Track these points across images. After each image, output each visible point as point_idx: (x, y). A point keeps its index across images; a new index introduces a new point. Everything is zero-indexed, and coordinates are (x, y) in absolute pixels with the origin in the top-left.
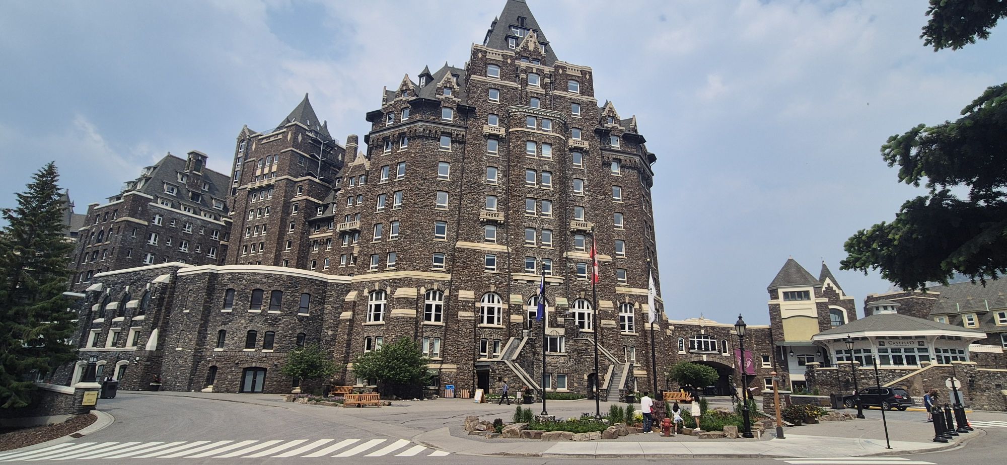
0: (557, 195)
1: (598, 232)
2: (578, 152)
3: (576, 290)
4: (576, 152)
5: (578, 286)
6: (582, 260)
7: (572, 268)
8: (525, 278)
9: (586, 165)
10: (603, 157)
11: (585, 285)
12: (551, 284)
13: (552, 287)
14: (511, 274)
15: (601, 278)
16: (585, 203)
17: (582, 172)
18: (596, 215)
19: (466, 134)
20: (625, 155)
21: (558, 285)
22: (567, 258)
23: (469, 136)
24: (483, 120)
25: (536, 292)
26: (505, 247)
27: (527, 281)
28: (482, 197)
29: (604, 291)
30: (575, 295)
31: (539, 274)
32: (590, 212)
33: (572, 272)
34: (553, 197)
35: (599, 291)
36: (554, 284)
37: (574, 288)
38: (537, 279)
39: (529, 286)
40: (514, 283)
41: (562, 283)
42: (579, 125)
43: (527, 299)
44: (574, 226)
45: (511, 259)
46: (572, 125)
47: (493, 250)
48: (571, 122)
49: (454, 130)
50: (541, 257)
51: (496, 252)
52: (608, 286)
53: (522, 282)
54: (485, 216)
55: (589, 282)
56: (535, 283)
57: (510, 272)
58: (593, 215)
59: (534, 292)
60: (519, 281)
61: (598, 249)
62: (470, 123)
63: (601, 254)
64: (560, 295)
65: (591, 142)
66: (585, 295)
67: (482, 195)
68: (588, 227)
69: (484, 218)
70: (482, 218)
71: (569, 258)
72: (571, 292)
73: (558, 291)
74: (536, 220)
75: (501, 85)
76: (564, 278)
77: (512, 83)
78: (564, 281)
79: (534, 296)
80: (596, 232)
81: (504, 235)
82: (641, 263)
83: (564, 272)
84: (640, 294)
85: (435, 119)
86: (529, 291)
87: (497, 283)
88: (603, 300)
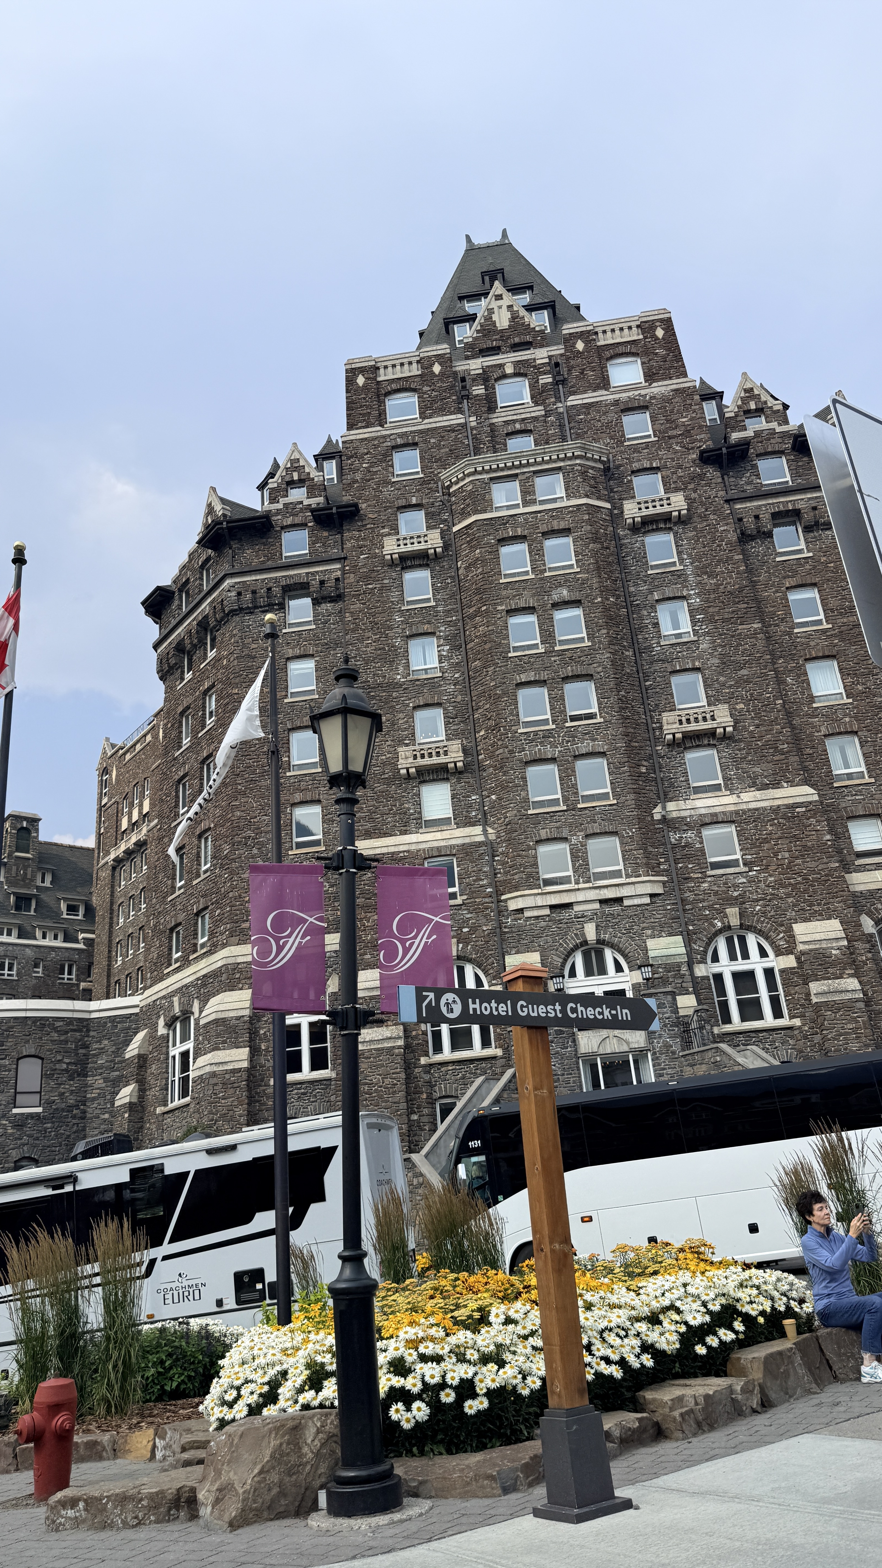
0: (605, 656)
1: (757, 726)
2: (658, 530)
3: (710, 907)
4: (653, 530)
5: (716, 893)
6: (715, 815)
7: (688, 845)
8: (540, 901)
9: (690, 555)
10: (740, 520)
11: (736, 886)
12: (627, 903)
13: (630, 912)
14: (503, 897)
15: (787, 855)
16: (699, 658)
17: (679, 576)
18: (742, 682)
19: (343, 574)
20: (809, 496)
21: (647, 900)
22: (664, 819)
23: (351, 578)
24: (383, 527)
25: (583, 935)
26: (478, 830)
27: (552, 907)
28: (401, 715)
29: (806, 891)
30: (709, 920)
31: (584, 882)
32: (722, 679)
33: (687, 858)
34: (595, 665)
35: (789, 895)
36: (637, 901)
37: (704, 901)
38: (580, 896)
39: (559, 920)
40: (516, 920)
41: (660, 895)
42: (651, 460)
43: (561, 960)
44: (675, 726)
45: (496, 858)
46: (631, 466)
47: (443, 843)
48: (627, 459)
49: (313, 574)
50: (582, 833)
51: (452, 847)
52: (819, 876)
53: (536, 913)
54: (411, 760)
55: (750, 873)
56: (577, 908)
57: (498, 893)
58: (733, 683)
59: (576, 935)
60: (527, 914)
61: (765, 774)
62: (348, 545)
63: (776, 785)
64: (661, 930)
65: (695, 491)
66: (741, 915)
67: (402, 712)
68: (719, 720)
69: (408, 766)
70: (404, 766)
71: (673, 818)
72: (694, 916)
73: (652, 920)
74: (553, 737)
75: (421, 431)
76: (665, 878)
77: (450, 417)
78: (665, 886)
79: (582, 946)
80: (751, 728)
81: (473, 798)
83: (662, 860)
85: (263, 562)
86: (564, 935)
87: (465, 930)
88: (806, 920)
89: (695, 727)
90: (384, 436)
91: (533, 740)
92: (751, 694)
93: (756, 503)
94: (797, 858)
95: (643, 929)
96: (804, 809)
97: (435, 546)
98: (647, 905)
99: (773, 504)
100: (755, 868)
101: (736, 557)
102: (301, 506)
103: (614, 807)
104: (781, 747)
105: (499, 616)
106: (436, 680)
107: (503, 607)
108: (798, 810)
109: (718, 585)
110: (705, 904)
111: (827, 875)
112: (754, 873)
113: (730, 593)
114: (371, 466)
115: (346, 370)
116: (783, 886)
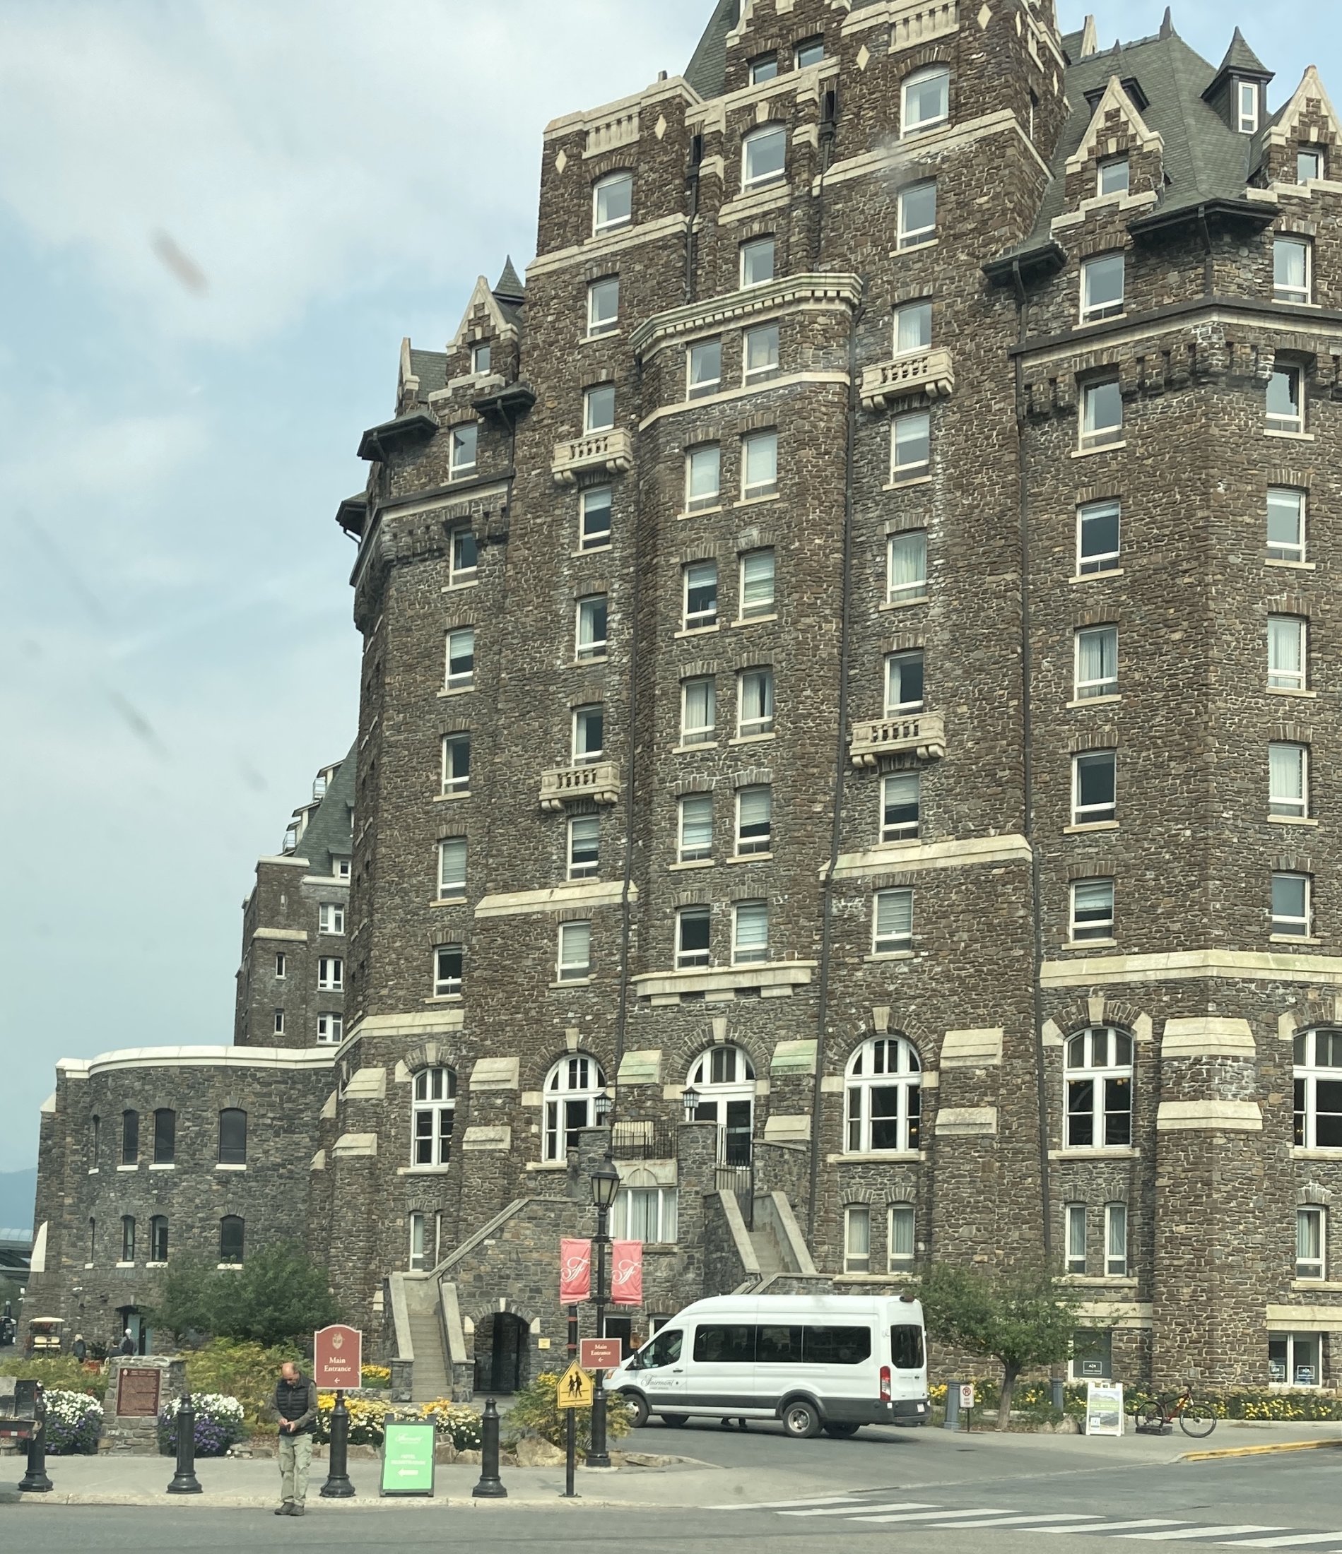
0: (791, 636)
1: (978, 741)
2: (911, 411)
3: (857, 1005)
4: (904, 412)
5: (869, 986)
6: (893, 876)
7: (851, 918)
8: (668, 987)
9: (944, 454)
10: (1028, 387)
11: (894, 977)
12: (764, 994)
13: (767, 1006)
14: (634, 979)
15: (965, 936)
16: (925, 630)
17: (924, 494)
18: (973, 670)
19: (509, 501)
20: (1137, 337)
21: (789, 991)
22: (831, 882)
23: (518, 508)
24: (562, 423)
25: (711, 1032)
26: (618, 886)
27: (684, 995)
28: (556, 720)
29: (975, 987)
30: (853, 1021)
31: (720, 965)
32: (948, 665)
33: (846, 935)
34: (777, 650)
35: (953, 992)
36: (776, 992)
37: (852, 995)
38: (712, 984)
39: (688, 1012)
40: (642, 1009)
41: (805, 984)
42: (922, 283)
43: (682, 1062)
44: (865, 744)
45: (634, 926)
46: (893, 297)
47: (579, 904)
48: (889, 282)
49: (477, 502)
50: (726, 899)
51: (589, 909)
52: (995, 967)
53: (664, 1002)
54: (555, 788)
55: (915, 961)
56: (708, 998)
57: (629, 973)
58: (959, 672)
59: (703, 1031)
60: (655, 1002)
61: (972, 815)
62: (520, 454)
63: (981, 833)
64: (796, 1030)
65: (973, 337)
66: (891, 1016)
67: (556, 714)
68: (922, 734)
69: (550, 796)
70: (546, 797)
71: (842, 879)
72: (837, 1014)
73: (790, 1018)
74: (713, 760)
75: (625, 252)
76: (815, 963)
77: (669, 220)
78: (813, 974)
79: (709, 1046)
80: (970, 744)
81: (623, 841)
82: (1188, 833)
83: (817, 938)
84: (1162, 976)
85: (425, 485)
86: (689, 1031)
87: (589, 1018)
88: (965, 1027)
89: (891, 745)
90: (578, 265)
91: (690, 763)
92: (980, 691)
93: (1055, 357)
94: (976, 941)
95: (779, 1028)
96: (1002, 871)
97: (615, 455)
98: (789, 997)
99: (1081, 355)
100: (923, 954)
101: (1006, 458)
102: (472, 391)
103: (769, 863)
104: (1000, 774)
105: (671, 573)
106: (601, 667)
107: (677, 560)
108: (995, 871)
109: (972, 507)
110: (853, 999)
111: (1006, 967)
112: (920, 960)
113: (987, 521)
114: (557, 320)
115: (545, 143)
116: (950, 979)
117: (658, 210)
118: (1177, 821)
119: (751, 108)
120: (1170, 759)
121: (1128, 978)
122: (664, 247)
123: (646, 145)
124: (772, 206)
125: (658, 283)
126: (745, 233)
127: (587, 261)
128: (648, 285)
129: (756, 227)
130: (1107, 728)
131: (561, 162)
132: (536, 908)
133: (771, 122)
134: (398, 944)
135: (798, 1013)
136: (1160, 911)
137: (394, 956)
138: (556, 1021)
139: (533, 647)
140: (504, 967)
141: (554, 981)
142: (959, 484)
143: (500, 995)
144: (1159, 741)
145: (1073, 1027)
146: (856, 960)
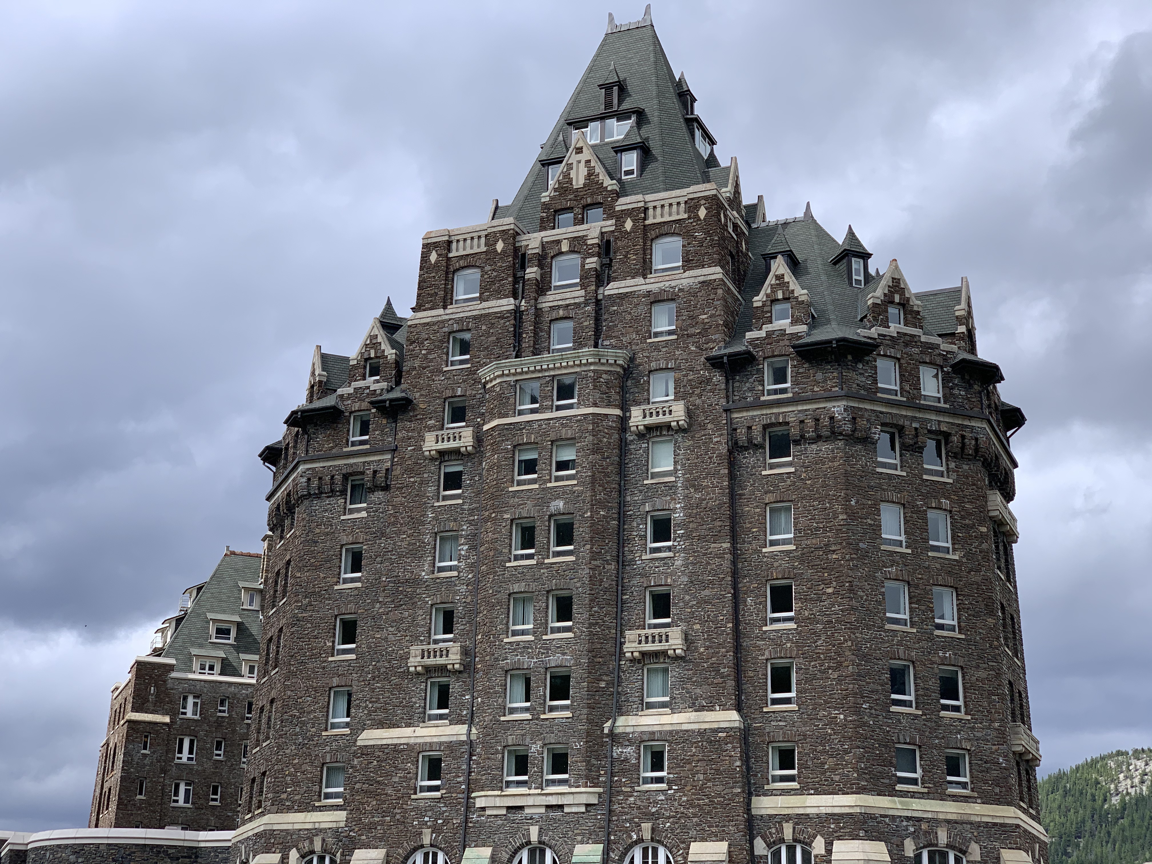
0: (585, 572)
1: (707, 648)
2: (662, 437)
3: (630, 821)
4: (657, 437)
5: (639, 808)
6: (653, 733)
7: (626, 760)
8: (499, 802)
9: (683, 465)
10: (735, 430)
11: (655, 803)
12: (567, 810)
13: (568, 818)
14: (473, 795)
15: (701, 777)
16: (672, 573)
17: (671, 488)
18: (704, 602)
19: (392, 465)
20: (800, 408)
21: (583, 809)
22: (612, 734)
23: (398, 470)
24: (430, 418)
25: (528, 835)
26: (462, 729)
27: (509, 808)
28: (421, 612)
29: (709, 812)
30: (628, 832)
31: (535, 788)
32: (687, 598)
33: (623, 772)
34: (575, 580)
35: (695, 815)
36: (574, 809)
37: (627, 814)
38: (530, 801)
39: (513, 820)
40: (479, 816)
41: (594, 805)
42: (667, 360)
43: (508, 856)
44: (634, 645)
45: (474, 758)
46: (649, 366)
47: (435, 740)
48: (647, 357)
49: (369, 463)
50: (541, 742)
51: (441, 744)
52: (722, 799)
53: (495, 812)
54: (419, 659)
55: (669, 792)
56: (527, 811)
57: (469, 790)
58: (695, 603)
59: (523, 835)
60: (488, 812)
61: (704, 696)
62: (400, 435)
63: (710, 708)
64: (589, 838)
65: (700, 396)
66: (653, 830)
67: (421, 608)
68: (671, 641)
69: (416, 664)
70: (413, 664)
71: (620, 733)
72: (618, 827)
73: (584, 828)
74: (532, 648)
75: (475, 318)
76: (601, 790)
77: (504, 301)
78: (600, 797)
79: (527, 845)
80: (702, 650)
81: (467, 697)
82: (842, 717)
83: (602, 772)
84: (829, 811)
85: (332, 448)
86: (514, 834)
87: (440, 821)
88: (703, 840)
89: (650, 647)
90: (443, 321)
91: (515, 650)
92: (709, 616)
93: (751, 413)
94: (709, 781)
95: (577, 835)
96: (724, 734)
97: (466, 444)
98: (583, 813)
99: (767, 414)
100: (674, 787)
101: (722, 472)
102: (368, 391)
103: (570, 720)
104: (722, 670)
105: (504, 524)
106: (453, 579)
107: (509, 516)
108: (720, 734)
109: (702, 500)
110: (628, 817)
111: (729, 799)
112: (672, 791)
113: (711, 510)
114: (428, 353)
115: (423, 245)
116: (692, 806)
117: (498, 294)
118: (836, 708)
119: (558, 242)
120: (829, 668)
121: (808, 811)
122: (502, 318)
123: (490, 254)
124: (572, 301)
125: (497, 339)
126: (554, 315)
127: (450, 319)
128: (490, 339)
129: (561, 313)
130: (789, 645)
131: (433, 257)
132: (403, 741)
133: (572, 251)
134: (296, 761)
135: (590, 824)
136: (826, 767)
137: (293, 770)
138: (415, 823)
139: (406, 562)
140: (378, 782)
141: (415, 793)
142: (692, 484)
143: (374, 803)
144: (822, 656)
145: (774, 842)
146: (629, 789)
